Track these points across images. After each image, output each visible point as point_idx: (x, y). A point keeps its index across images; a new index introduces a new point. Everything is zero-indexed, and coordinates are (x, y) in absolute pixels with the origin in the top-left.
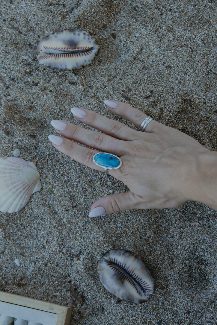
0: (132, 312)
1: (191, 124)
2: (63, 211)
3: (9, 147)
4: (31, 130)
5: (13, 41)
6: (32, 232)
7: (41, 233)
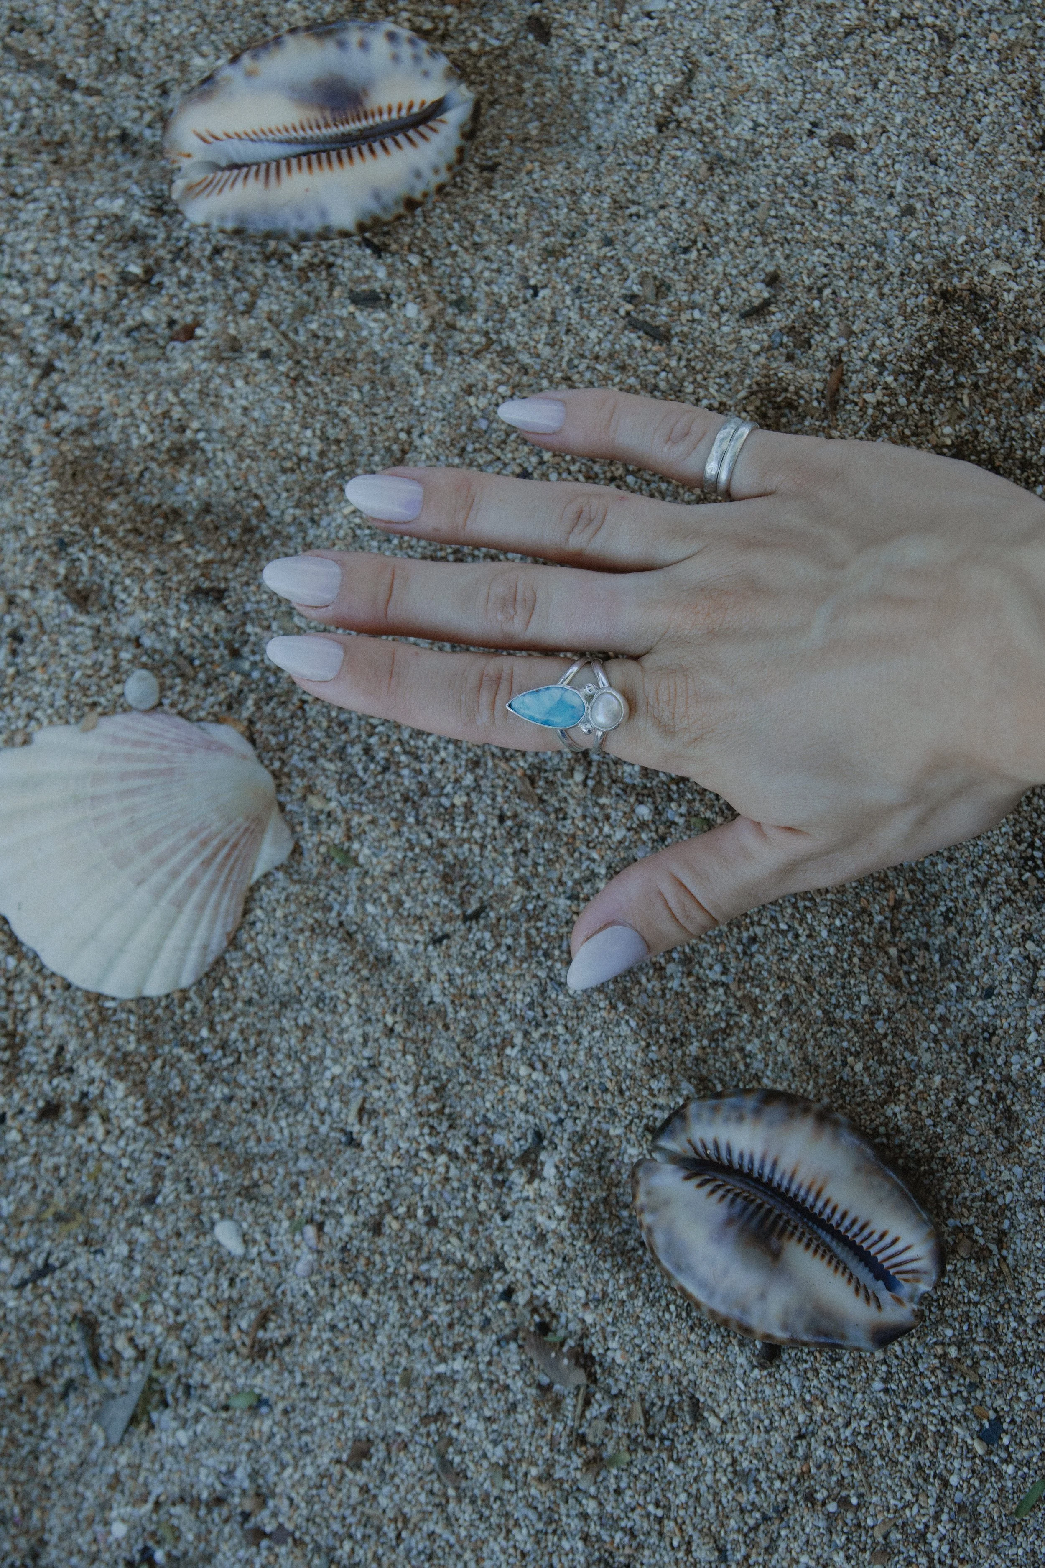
0: (843, 1398)
1: (998, 413)
2: (421, 947)
3: (97, 665)
4: (197, 565)
5: (39, 132)
6: (278, 1073)
7: (328, 1074)
